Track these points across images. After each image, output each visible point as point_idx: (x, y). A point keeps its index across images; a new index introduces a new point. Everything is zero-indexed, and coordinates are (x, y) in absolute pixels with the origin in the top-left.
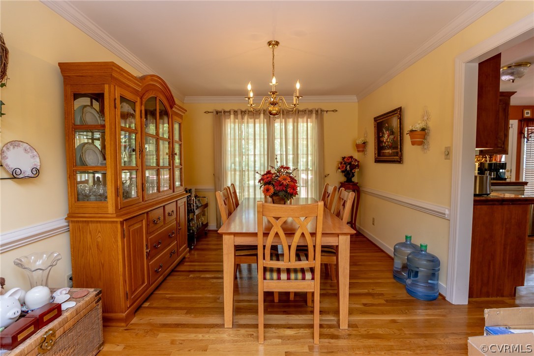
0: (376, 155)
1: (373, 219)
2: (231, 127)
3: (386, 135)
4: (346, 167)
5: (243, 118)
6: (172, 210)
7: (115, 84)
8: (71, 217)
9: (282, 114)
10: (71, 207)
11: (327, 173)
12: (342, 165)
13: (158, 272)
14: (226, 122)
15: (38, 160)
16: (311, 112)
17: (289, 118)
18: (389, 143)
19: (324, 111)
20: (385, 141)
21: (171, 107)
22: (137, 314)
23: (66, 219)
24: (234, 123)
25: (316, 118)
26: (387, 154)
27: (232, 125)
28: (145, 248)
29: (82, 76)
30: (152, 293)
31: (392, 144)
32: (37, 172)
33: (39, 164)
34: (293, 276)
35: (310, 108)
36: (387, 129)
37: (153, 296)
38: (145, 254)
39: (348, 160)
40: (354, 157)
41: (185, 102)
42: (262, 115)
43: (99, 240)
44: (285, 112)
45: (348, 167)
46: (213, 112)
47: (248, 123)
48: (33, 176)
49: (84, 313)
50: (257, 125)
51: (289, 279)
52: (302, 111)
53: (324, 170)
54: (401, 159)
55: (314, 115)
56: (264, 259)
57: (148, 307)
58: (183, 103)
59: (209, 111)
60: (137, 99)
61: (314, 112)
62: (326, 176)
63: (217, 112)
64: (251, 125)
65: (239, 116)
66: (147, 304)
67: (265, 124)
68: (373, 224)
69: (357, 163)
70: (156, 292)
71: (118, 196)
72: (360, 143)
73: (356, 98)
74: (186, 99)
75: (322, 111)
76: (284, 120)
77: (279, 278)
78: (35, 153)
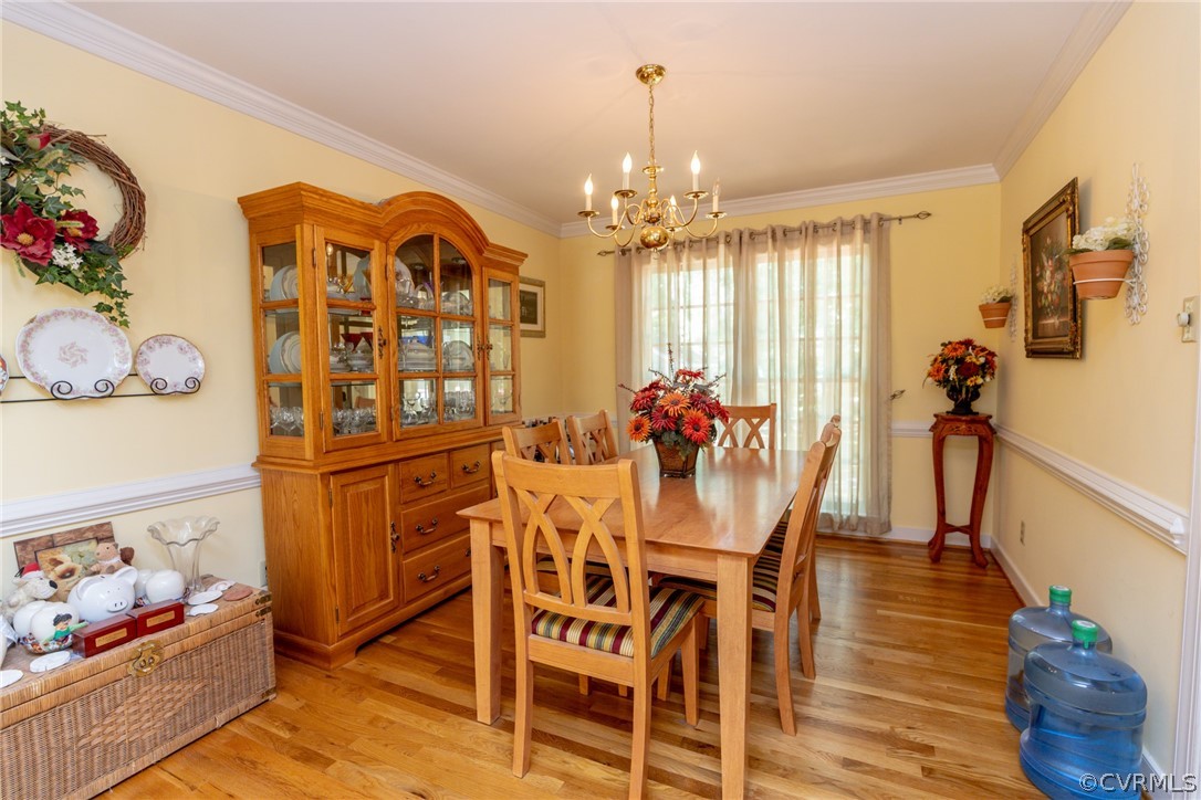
0: (1030, 335)
1: (1023, 525)
2: (653, 280)
3: (1048, 273)
4: (947, 371)
5: (679, 259)
6: (474, 462)
7: (312, 222)
8: (261, 461)
9: (770, 241)
10: (263, 445)
11: (897, 388)
12: (936, 365)
13: (426, 582)
14: (643, 272)
15: (201, 364)
16: (851, 225)
17: (792, 248)
18: (1055, 297)
19: (890, 219)
20: (1045, 291)
21: (480, 252)
22: (362, 652)
23: (253, 465)
24: (660, 271)
25: (865, 240)
26: (1050, 332)
27: (655, 276)
28: (389, 531)
29: (269, 215)
30: (411, 620)
31: (1059, 298)
32: (195, 386)
33: (203, 371)
34: (592, 638)
35: (848, 217)
36: (1051, 256)
37: (412, 627)
38: (390, 541)
39: (955, 350)
40: (977, 343)
41: (562, 236)
42: (722, 247)
43: (296, 506)
44: (779, 234)
45: (953, 370)
46: (613, 252)
47: (689, 269)
48: (190, 390)
49: (226, 627)
50: (712, 273)
51: (583, 643)
52: (828, 226)
53: (889, 378)
54: (1074, 343)
55: (859, 233)
56: (524, 587)
57: (388, 646)
58: (559, 238)
59: (607, 250)
60: (373, 244)
61: (859, 225)
62: (894, 396)
63: (624, 251)
64: (697, 275)
65: (670, 255)
66: (389, 639)
67: (731, 270)
68: (1022, 540)
69: (982, 360)
70: (422, 620)
71: (321, 429)
72: (990, 301)
73: (993, 170)
74: (563, 229)
75: (881, 219)
76: (776, 254)
77: (562, 638)
78: (197, 354)
